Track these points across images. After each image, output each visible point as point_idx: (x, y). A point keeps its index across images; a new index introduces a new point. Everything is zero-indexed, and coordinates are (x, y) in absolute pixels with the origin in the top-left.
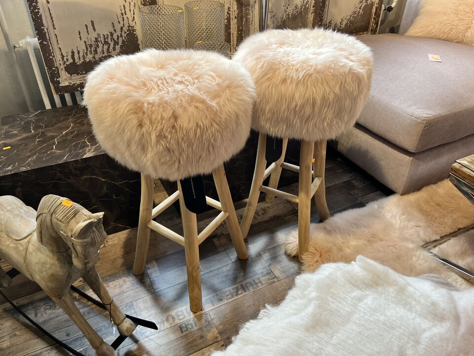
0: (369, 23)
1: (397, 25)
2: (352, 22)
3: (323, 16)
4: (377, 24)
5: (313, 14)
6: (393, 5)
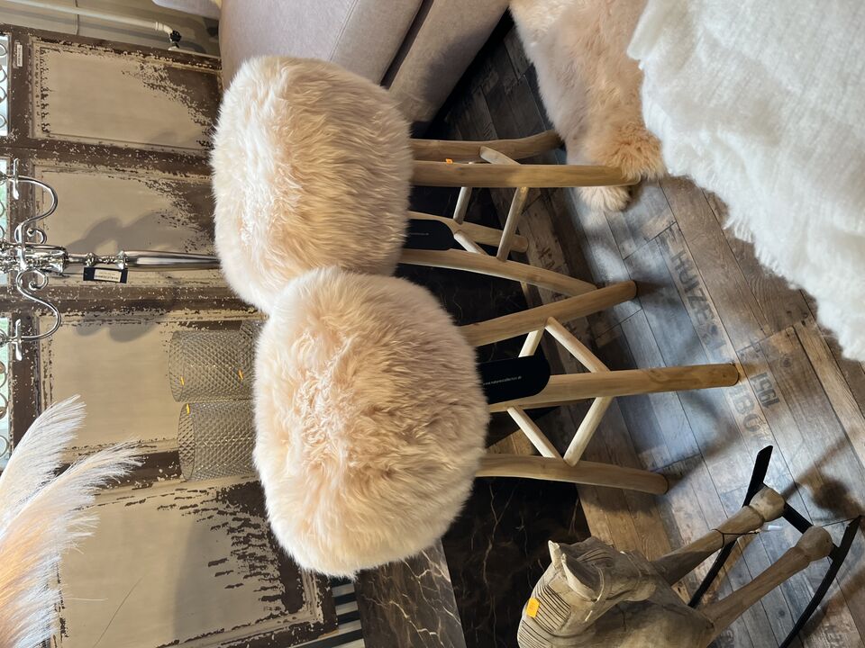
0: (201, 74)
1: (203, 23)
2: (201, 105)
3: (192, 157)
4: (202, 60)
5: (188, 174)
6: (169, 31)
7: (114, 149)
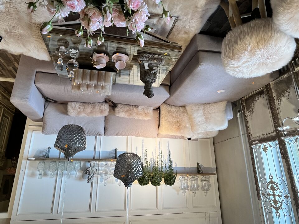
0: (246, 103)
2: (253, 100)
3: (268, 97)
4: (242, 104)
5: (274, 97)
6: (238, 113)
7: (273, 115)
